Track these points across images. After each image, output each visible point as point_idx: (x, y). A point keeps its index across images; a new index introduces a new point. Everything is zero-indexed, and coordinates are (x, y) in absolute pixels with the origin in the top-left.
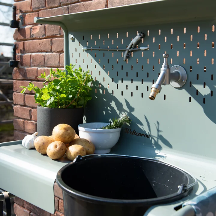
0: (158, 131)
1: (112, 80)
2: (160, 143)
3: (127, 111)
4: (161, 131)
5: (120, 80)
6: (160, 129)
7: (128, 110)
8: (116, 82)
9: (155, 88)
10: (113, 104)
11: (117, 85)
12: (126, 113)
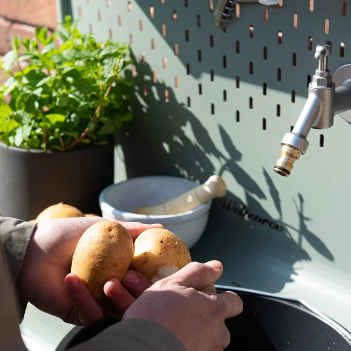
0: (302, 218)
1: (184, 70)
2: (306, 246)
3: (224, 158)
4: (307, 219)
5: (206, 71)
6: (305, 214)
7: (227, 155)
8: (197, 76)
9: (290, 146)
10: (188, 130)
11: (200, 86)
12: (221, 159)
